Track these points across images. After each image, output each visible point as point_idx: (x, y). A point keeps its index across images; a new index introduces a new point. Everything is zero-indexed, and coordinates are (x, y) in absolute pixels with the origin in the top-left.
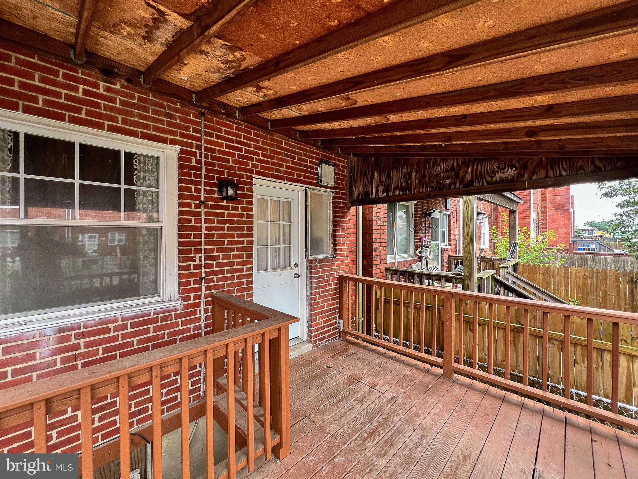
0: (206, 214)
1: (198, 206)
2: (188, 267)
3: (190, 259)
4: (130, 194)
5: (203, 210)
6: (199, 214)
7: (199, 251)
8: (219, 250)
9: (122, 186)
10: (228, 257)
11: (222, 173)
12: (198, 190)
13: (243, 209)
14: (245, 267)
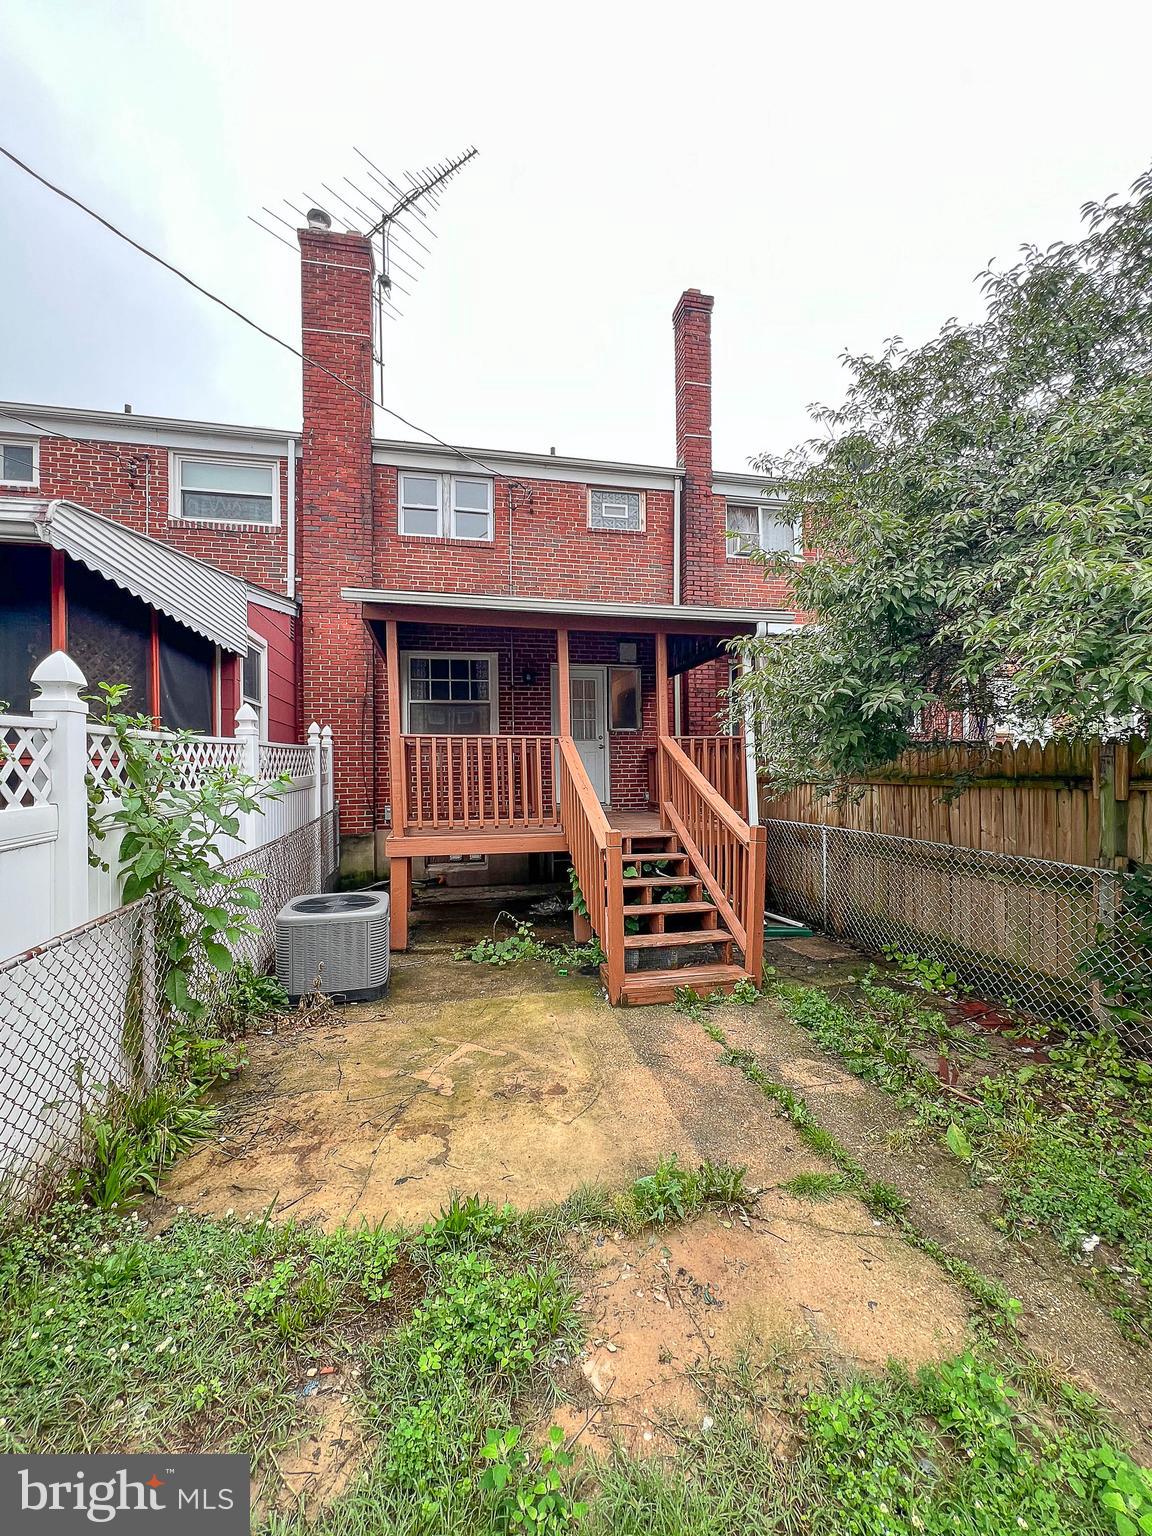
0: (515, 694)
1: (509, 689)
2: (504, 728)
3: (505, 723)
4: (475, 685)
5: (513, 692)
6: (510, 694)
7: (510, 718)
8: (524, 718)
9: (470, 680)
10: (531, 723)
11: (526, 665)
12: (510, 679)
13: (542, 689)
14: (544, 721)
